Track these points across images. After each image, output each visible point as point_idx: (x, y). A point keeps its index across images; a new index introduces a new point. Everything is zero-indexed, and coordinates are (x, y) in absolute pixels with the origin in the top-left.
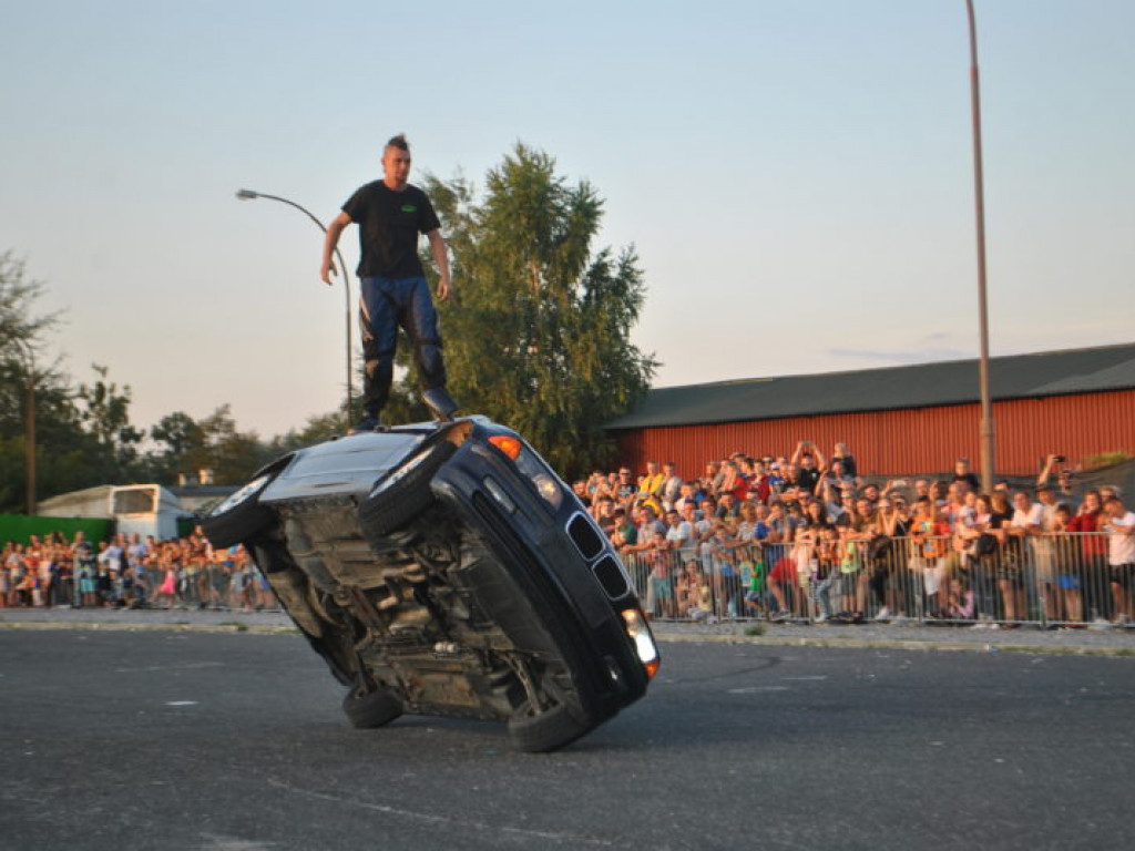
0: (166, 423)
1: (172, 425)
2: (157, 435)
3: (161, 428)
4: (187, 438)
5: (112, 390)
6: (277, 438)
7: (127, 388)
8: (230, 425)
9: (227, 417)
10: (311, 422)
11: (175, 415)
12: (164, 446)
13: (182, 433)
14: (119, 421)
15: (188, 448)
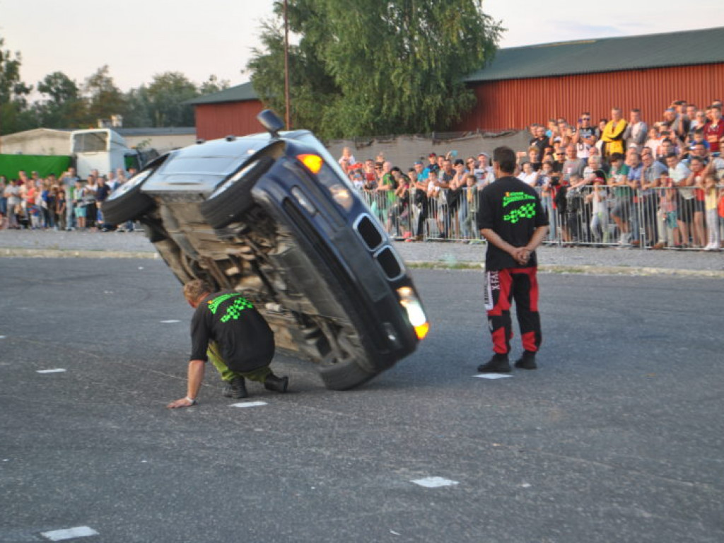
0: (49, 80)
1: (53, 81)
2: (43, 89)
3: (44, 84)
4: (64, 91)
5: (8, 56)
6: (132, 90)
7: (18, 54)
8: (109, 81)
9: (106, 75)
10: (156, 79)
11: (55, 74)
12: (47, 97)
13: (60, 87)
14: (13, 79)
15: (65, 98)
